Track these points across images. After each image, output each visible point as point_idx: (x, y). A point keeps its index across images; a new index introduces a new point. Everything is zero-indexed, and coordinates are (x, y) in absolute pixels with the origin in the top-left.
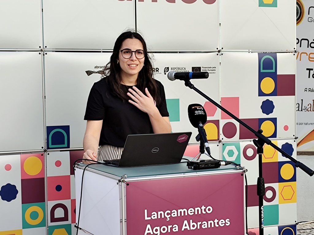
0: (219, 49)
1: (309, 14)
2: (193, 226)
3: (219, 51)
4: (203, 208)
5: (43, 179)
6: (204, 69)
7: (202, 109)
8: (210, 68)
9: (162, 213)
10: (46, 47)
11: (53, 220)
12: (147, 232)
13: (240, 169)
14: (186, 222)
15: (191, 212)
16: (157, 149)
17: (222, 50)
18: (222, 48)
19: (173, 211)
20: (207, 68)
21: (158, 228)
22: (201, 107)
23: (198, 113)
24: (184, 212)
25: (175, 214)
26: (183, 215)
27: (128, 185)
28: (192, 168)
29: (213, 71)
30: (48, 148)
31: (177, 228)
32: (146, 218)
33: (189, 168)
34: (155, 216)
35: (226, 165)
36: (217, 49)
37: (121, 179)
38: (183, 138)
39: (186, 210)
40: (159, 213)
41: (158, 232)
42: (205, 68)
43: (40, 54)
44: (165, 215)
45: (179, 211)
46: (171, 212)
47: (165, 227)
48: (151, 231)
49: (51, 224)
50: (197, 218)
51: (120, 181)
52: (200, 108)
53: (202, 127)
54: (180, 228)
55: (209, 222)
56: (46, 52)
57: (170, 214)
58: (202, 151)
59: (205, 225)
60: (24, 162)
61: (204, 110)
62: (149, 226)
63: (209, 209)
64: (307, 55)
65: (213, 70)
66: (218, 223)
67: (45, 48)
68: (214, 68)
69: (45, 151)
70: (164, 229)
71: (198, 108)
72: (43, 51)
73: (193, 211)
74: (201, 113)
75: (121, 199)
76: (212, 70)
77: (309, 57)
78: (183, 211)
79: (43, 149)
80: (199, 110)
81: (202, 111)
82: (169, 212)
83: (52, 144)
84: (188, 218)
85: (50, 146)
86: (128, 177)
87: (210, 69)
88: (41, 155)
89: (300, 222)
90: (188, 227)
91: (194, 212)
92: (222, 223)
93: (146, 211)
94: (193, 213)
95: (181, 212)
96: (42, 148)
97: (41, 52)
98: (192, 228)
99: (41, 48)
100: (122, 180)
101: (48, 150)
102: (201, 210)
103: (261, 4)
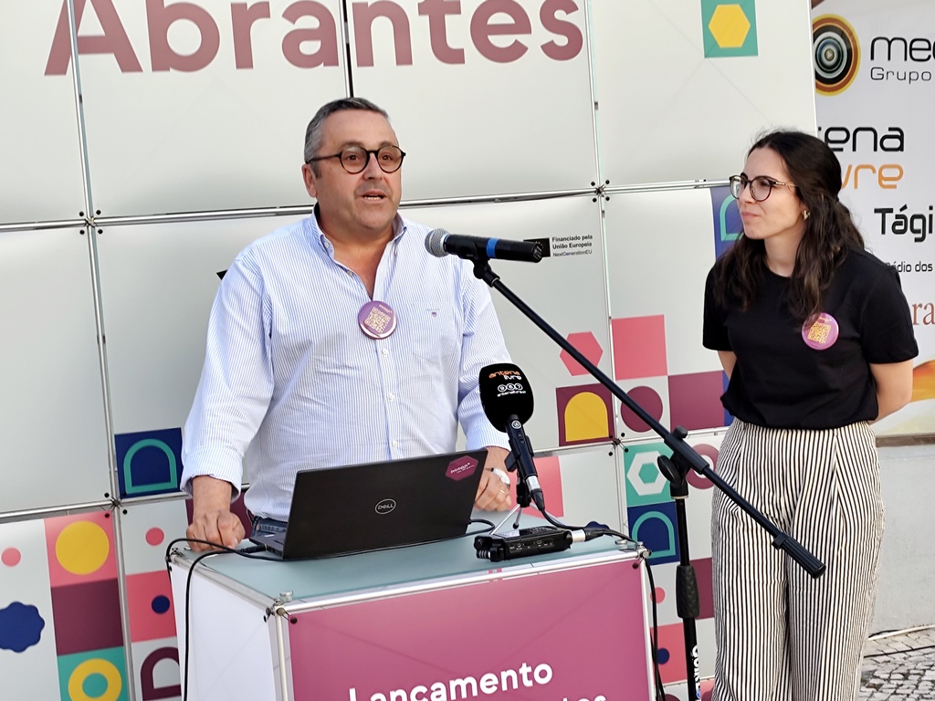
0: (596, 186)
1: (872, 58)
3: (599, 191)
5: (113, 583)
6: (559, 243)
7: (520, 378)
8: (577, 238)
10: (99, 212)
11: (150, 693)
13: (630, 549)
15: (488, 684)
16: (389, 503)
17: (608, 186)
18: (608, 182)
19: (433, 688)
20: (567, 239)
22: (517, 373)
23: (507, 391)
24: (469, 686)
25: (440, 694)
26: (464, 695)
27: (293, 621)
28: (487, 557)
29: (585, 248)
30: (124, 495)
33: (478, 556)
35: (588, 539)
36: (593, 184)
37: (274, 605)
38: (463, 468)
39: (472, 681)
42: (562, 240)
43: (82, 232)
45: (453, 684)
46: (429, 688)
51: (269, 612)
52: (513, 374)
53: (521, 431)
56: (101, 228)
57: (427, 695)
58: (523, 501)
60: (56, 540)
61: (524, 381)
63: (543, 674)
64: (874, 171)
65: (586, 245)
67: (96, 216)
68: (586, 238)
69: (115, 504)
71: (506, 377)
72: (91, 224)
73: (495, 681)
74: (514, 389)
75: (277, 667)
76: (582, 245)
77: (881, 178)
78: (463, 683)
79: (110, 498)
80: (509, 381)
81: (519, 385)
82: (423, 689)
83: (135, 483)
85: (129, 489)
86: (294, 599)
87: (574, 242)
88: (106, 516)
89: (877, 632)
91: (499, 686)
93: (352, 692)
94: (494, 689)
95: (458, 688)
96: (107, 495)
97: (85, 229)
99: (84, 217)
100: (276, 608)
101: (124, 500)
102: (520, 677)
103: (712, 49)
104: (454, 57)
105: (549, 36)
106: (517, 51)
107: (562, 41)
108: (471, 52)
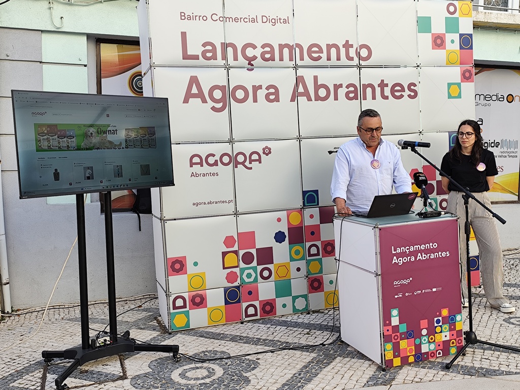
0: (420, 131)
2: (425, 257)
4: (431, 244)
5: (302, 227)
9: (404, 248)
10: (301, 136)
11: (310, 255)
12: (394, 261)
13: (455, 217)
14: (419, 254)
15: (423, 247)
16: (394, 205)
18: (423, 130)
21: (401, 259)
22: (423, 174)
23: (421, 178)
25: (412, 249)
26: (417, 249)
27: (380, 230)
28: (422, 217)
30: (305, 206)
31: (414, 258)
32: (393, 252)
33: (419, 217)
34: (399, 250)
35: (445, 214)
38: (412, 196)
39: (419, 246)
40: (402, 248)
41: (401, 262)
43: (297, 141)
44: (406, 249)
45: (415, 247)
46: (410, 247)
47: (406, 258)
48: (396, 261)
49: (308, 258)
50: (427, 251)
51: (374, 227)
53: (425, 188)
54: (416, 258)
55: (435, 254)
56: (301, 140)
57: (409, 249)
58: (425, 205)
59: (432, 256)
60: (289, 216)
61: (425, 176)
62: (395, 257)
63: (435, 245)
66: (441, 255)
69: (303, 208)
70: (405, 260)
72: (299, 139)
78: (417, 247)
79: (302, 206)
80: (422, 176)
82: (408, 247)
84: (421, 251)
85: (306, 204)
86: (380, 225)
88: (300, 211)
90: (421, 258)
91: (425, 248)
92: (444, 254)
93: (393, 247)
98: (424, 258)
99: (298, 137)
100: (376, 226)
102: (430, 246)
103: (450, 97)
104: (386, 98)
105: (410, 93)
106: (402, 96)
107: (412, 94)
108: (390, 97)
